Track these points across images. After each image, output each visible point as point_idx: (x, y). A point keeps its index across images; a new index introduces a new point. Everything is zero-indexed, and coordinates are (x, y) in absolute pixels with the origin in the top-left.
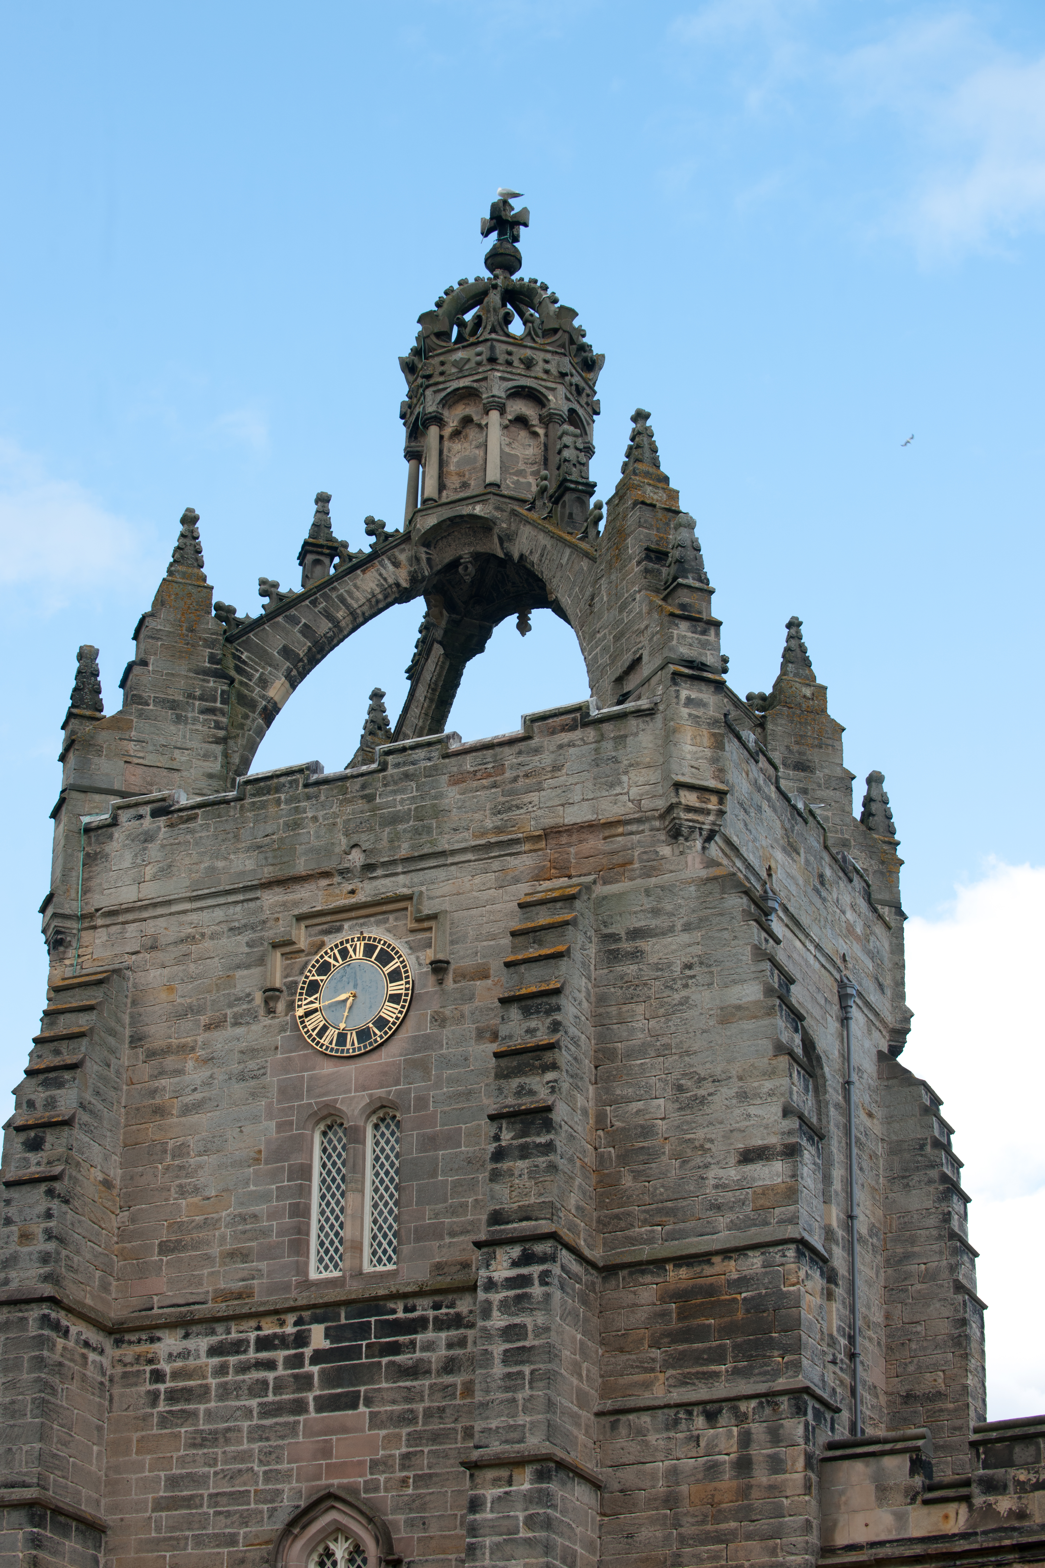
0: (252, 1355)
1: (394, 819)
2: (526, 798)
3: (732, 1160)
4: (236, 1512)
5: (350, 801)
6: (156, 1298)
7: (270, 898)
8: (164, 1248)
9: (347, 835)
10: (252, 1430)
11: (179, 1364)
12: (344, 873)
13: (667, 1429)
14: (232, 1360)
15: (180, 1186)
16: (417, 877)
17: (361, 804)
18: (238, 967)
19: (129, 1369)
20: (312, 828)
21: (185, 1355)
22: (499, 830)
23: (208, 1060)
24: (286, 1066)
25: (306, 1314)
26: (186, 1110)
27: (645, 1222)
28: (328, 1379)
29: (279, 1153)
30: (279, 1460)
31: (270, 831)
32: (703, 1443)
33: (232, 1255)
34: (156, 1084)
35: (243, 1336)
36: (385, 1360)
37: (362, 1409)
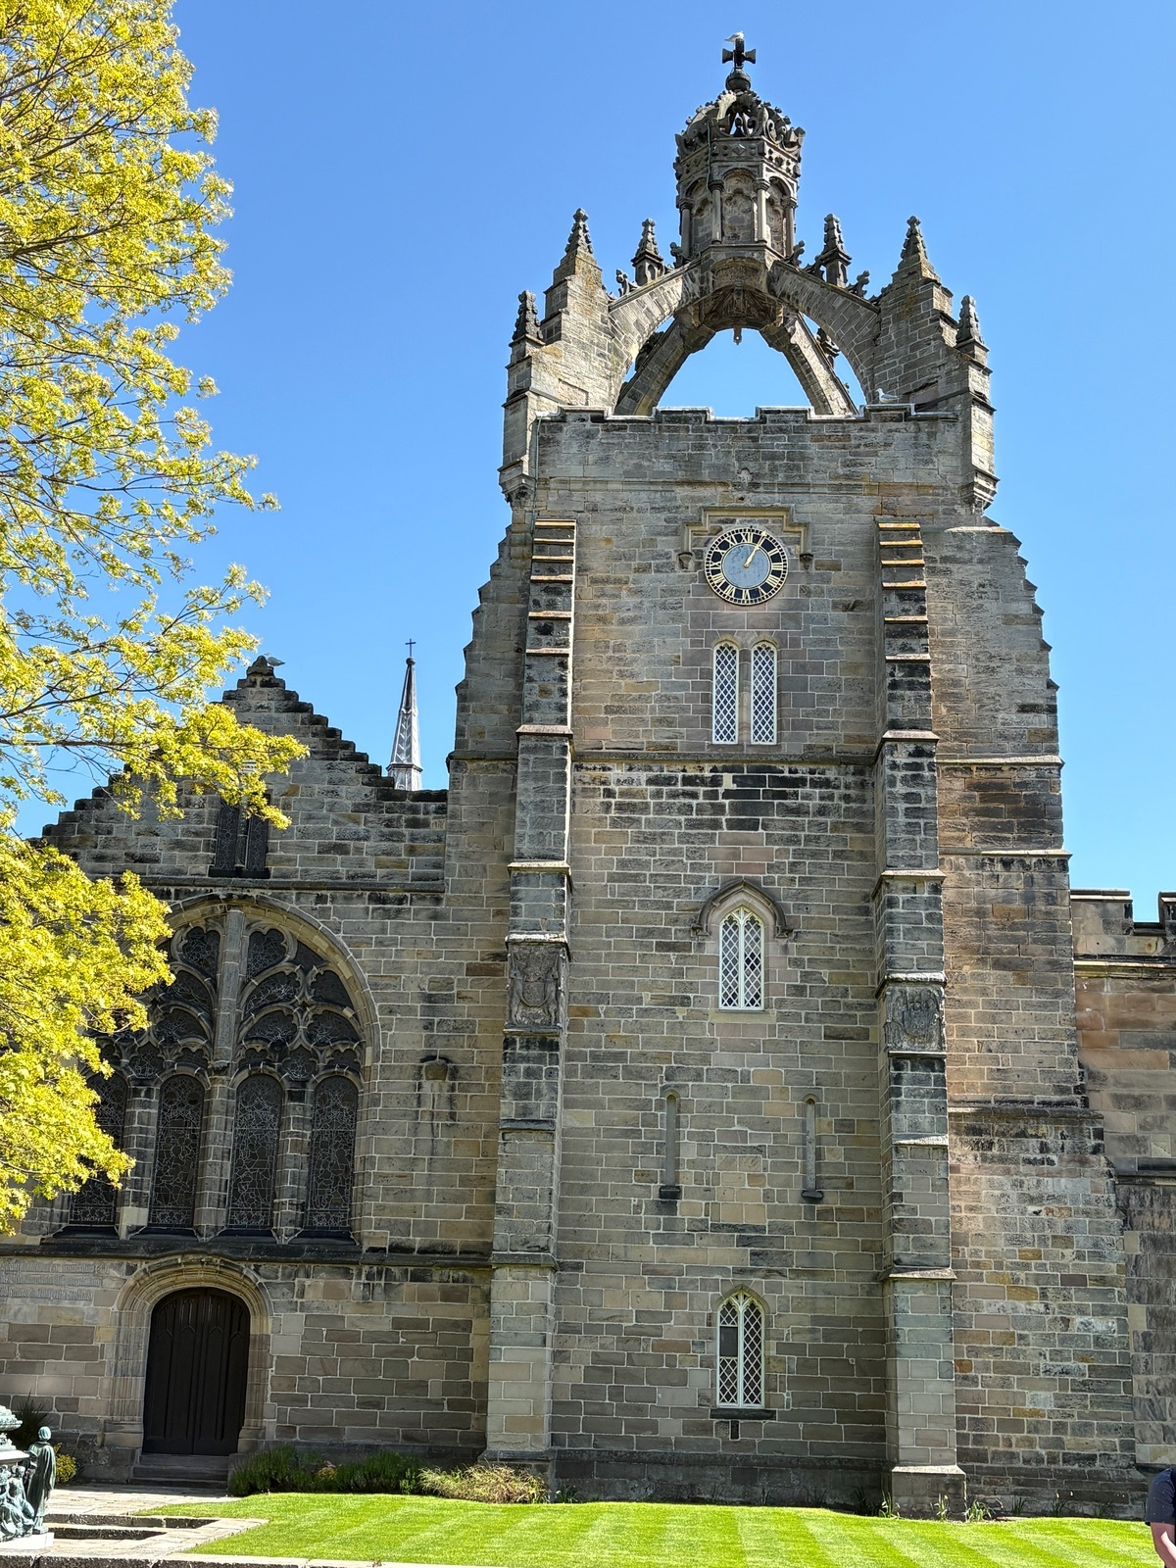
0: (679, 787)
1: (773, 457)
2: (867, 460)
3: (1014, 709)
4: (671, 888)
5: (740, 438)
6: (604, 742)
7: (681, 492)
8: (608, 710)
9: (738, 460)
10: (681, 836)
11: (625, 787)
12: (737, 486)
13: (977, 869)
14: (665, 789)
15: (620, 671)
16: (789, 497)
17: (748, 443)
18: (659, 534)
19: (587, 786)
20: (713, 452)
21: (630, 781)
22: (847, 477)
23: (639, 592)
24: (696, 604)
25: (719, 765)
26: (623, 622)
27: (955, 739)
28: (735, 809)
29: (692, 660)
30: (701, 857)
31: (681, 448)
32: (1001, 880)
33: (660, 721)
34: (599, 601)
35: (673, 774)
36: (776, 802)
37: (760, 830)
